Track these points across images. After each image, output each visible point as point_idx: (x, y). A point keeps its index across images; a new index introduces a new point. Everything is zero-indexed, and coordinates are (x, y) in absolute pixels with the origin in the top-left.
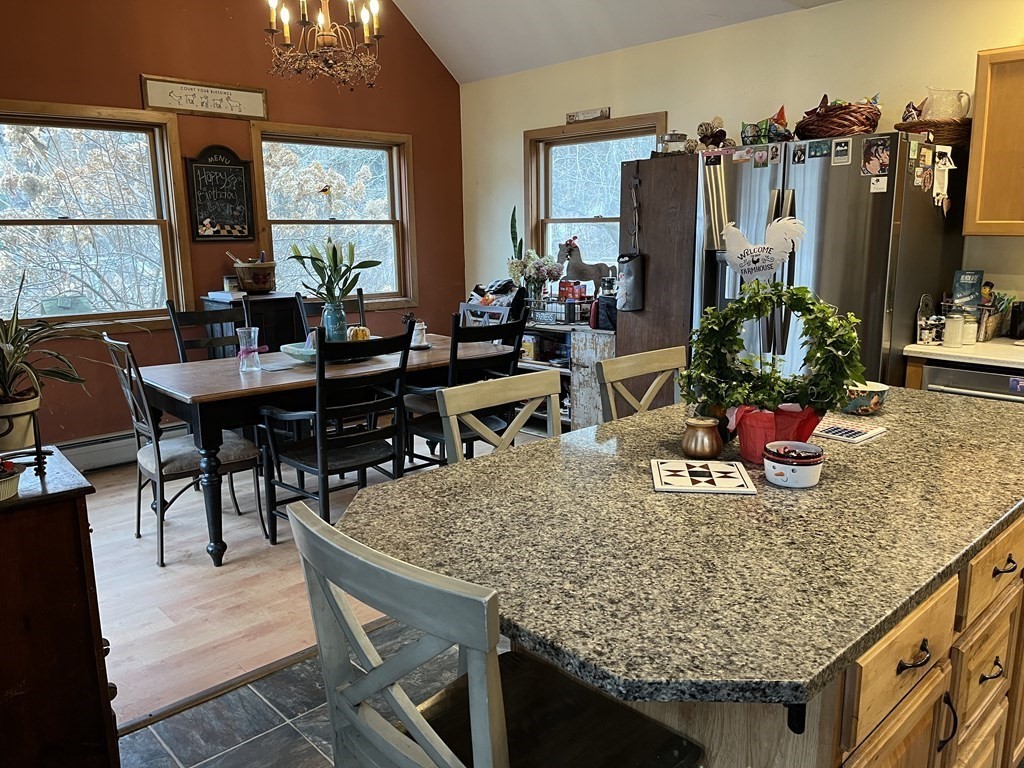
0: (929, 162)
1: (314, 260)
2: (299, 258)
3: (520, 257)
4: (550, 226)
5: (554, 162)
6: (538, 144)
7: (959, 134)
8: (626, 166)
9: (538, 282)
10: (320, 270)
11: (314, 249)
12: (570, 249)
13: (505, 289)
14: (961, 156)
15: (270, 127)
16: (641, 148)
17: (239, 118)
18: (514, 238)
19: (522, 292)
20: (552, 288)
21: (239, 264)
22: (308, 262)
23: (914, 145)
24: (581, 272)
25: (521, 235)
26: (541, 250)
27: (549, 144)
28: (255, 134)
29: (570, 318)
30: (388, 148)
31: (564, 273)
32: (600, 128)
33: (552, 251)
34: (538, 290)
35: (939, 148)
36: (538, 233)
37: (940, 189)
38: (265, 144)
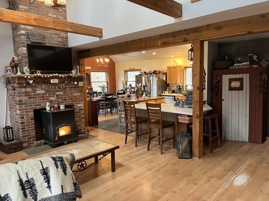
0: (162, 77)
1: (101, 87)
2: (99, 87)
3: (124, 86)
4: (128, 82)
5: (128, 74)
6: (126, 72)
7: (166, 74)
8: (136, 76)
9: (126, 89)
10: (102, 88)
11: (101, 86)
12: (130, 85)
13: (122, 90)
14: (166, 76)
15: (92, 70)
16: (138, 73)
17: (88, 70)
18: (123, 84)
19: (124, 91)
20: (128, 90)
21: (89, 87)
22: (100, 87)
23: (160, 75)
24: (132, 88)
25: (124, 83)
26: (127, 85)
27: (127, 72)
28: (90, 71)
29: (130, 93)
30: (106, 72)
31: (130, 88)
32: (134, 70)
33: (128, 85)
34: (126, 90)
35: (164, 75)
36: (126, 83)
37: (164, 79)
38: (91, 72)
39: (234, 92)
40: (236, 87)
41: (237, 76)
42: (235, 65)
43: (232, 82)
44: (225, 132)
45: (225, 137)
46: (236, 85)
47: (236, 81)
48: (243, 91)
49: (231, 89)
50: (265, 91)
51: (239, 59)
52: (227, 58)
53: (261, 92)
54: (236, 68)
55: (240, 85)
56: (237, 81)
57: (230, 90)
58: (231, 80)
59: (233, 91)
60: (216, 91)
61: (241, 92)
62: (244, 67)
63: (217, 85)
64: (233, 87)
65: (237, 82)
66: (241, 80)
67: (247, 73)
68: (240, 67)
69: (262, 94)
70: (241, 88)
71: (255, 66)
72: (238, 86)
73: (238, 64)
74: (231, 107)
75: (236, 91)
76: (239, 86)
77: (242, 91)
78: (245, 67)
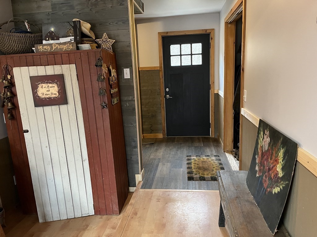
39: (47, 109)
40: (50, 98)
41: (50, 70)
42: (44, 42)
43: (40, 86)
44: (43, 206)
45: (44, 216)
46: (49, 93)
47: (47, 83)
48: (68, 105)
49: (39, 102)
50: (116, 102)
51: (52, 29)
52: (27, 26)
53: (104, 107)
54: (45, 49)
55: (59, 92)
56: (51, 83)
57: (36, 105)
58: (35, 81)
59: (45, 108)
60: (9, 109)
61: (63, 107)
62: (61, 49)
63: (8, 94)
64: (43, 97)
65: (50, 85)
66: (59, 79)
67: (70, 64)
68: (54, 48)
69: (107, 111)
70: (62, 100)
71: (86, 47)
72: (54, 96)
73: (51, 42)
74: (47, 147)
75: (53, 107)
76: (57, 94)
77: (65, 106)
78: (65, 47)
